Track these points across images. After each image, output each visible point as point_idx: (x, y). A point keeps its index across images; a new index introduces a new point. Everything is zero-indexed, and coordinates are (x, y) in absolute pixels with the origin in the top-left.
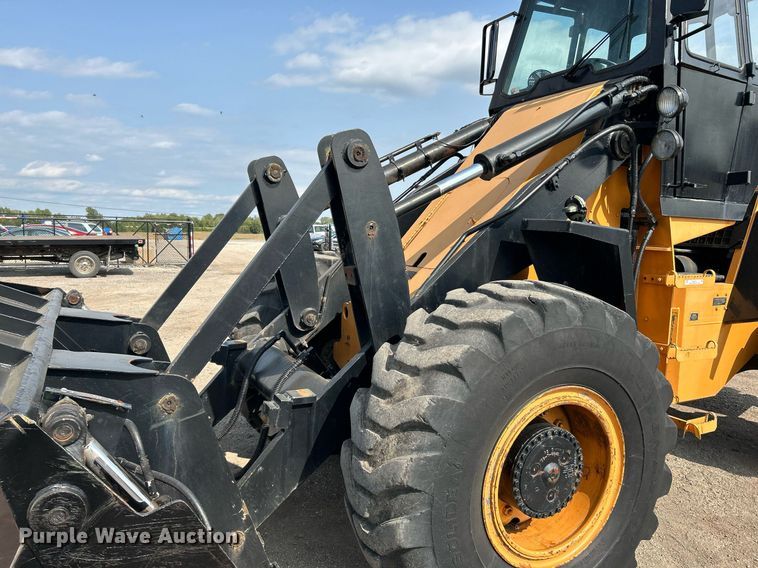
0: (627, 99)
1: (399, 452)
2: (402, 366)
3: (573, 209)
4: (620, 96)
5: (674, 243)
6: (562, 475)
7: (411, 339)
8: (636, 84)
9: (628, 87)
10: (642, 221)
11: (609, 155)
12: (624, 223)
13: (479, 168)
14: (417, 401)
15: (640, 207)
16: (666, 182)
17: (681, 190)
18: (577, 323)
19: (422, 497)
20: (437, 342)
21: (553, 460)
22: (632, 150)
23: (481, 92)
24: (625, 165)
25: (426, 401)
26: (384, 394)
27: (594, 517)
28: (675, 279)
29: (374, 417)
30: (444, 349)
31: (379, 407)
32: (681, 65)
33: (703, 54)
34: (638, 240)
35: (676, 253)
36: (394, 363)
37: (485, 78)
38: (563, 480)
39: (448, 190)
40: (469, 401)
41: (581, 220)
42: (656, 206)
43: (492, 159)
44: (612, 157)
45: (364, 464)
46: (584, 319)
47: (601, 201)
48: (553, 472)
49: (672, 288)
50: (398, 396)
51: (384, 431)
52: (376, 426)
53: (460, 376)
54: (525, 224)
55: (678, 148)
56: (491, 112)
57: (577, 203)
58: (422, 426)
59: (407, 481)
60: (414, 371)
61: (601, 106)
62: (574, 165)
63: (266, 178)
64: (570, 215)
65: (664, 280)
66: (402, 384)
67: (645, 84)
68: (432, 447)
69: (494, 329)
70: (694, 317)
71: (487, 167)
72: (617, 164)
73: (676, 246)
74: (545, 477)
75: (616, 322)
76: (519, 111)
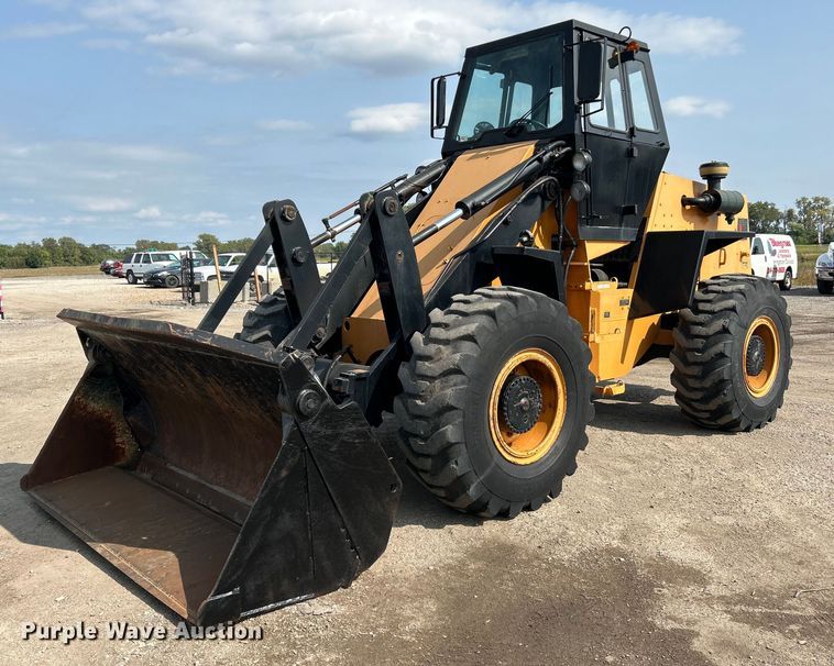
0: (552, 158)
1: (442, 389)
2: (437, 341)
3: (525, 239)
4: (547, 155)
5: (589, 259)
6: (531, 406)
7: (438, 325)
8: (558, 147)
9: (552, 150)
10: (567, 243)
11: (541, 196)
12: (554, 246)
13: (460, 212)
14: (451, 358)
15: (565, 233)
16: (581, 215)
17: (592, 220)
18: (535, 309)
19: (458, 412)
20: (457, 325)
21: (524, 396)
22: (557, 193)
23: (432, 136)
24: (554, 203)
25: (458, 356)
26: (428, 358)
27: (551, 433)
28: (590, 285)
29: (423, 372)
30: (464, 327)
31: (425, 367)
32: (585, 133)
33: (606, 125)
34: (565, 257)
35: (592, 267)
36: (429, 340)
37: (435, 125)
38: (532, 409)
39: (441, 228)
40: (480, 355)
41: (530, 246)
42: (575, 233)
43: (469, 205)
44: (544, 198)
45: (419, 402)
46: (539, 307)
47: (538, 230)
48: (525, 404)
49: (589, 292)
50: (436, 358)
51: (432, 379)
52: (425, 377)
53: (475, 342)
54: (493, 249)
55: (587, 194)
56: (444, 154)
57: (527, 235)
58: (457, 371)
59: (452, 402)
60: (446, 342)
61: (536, 163)
62: (521, 206)
63: (283, 218)
64: (523, 243)
65: (584, 286)
66: (440, 351)
67: (564, 147)
68: (463, 383)
69: (491, 314)
70: (607, 315)
71: (466, 210)
72: (547, 204)
73: (591, 262)
74: (521, 407)
75: (557, 309)
76: (471, 158)
